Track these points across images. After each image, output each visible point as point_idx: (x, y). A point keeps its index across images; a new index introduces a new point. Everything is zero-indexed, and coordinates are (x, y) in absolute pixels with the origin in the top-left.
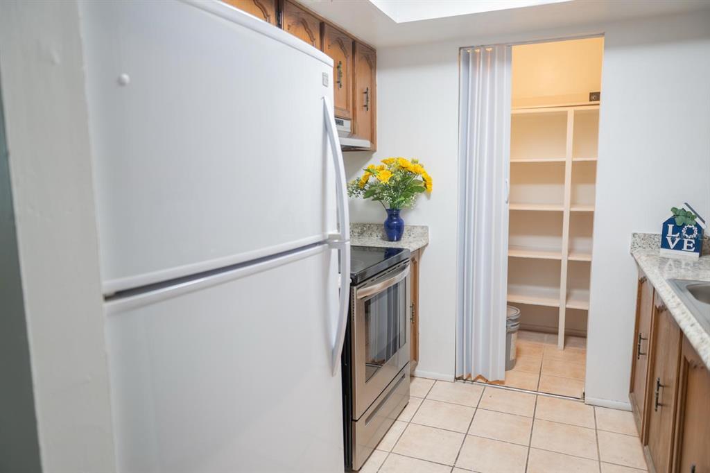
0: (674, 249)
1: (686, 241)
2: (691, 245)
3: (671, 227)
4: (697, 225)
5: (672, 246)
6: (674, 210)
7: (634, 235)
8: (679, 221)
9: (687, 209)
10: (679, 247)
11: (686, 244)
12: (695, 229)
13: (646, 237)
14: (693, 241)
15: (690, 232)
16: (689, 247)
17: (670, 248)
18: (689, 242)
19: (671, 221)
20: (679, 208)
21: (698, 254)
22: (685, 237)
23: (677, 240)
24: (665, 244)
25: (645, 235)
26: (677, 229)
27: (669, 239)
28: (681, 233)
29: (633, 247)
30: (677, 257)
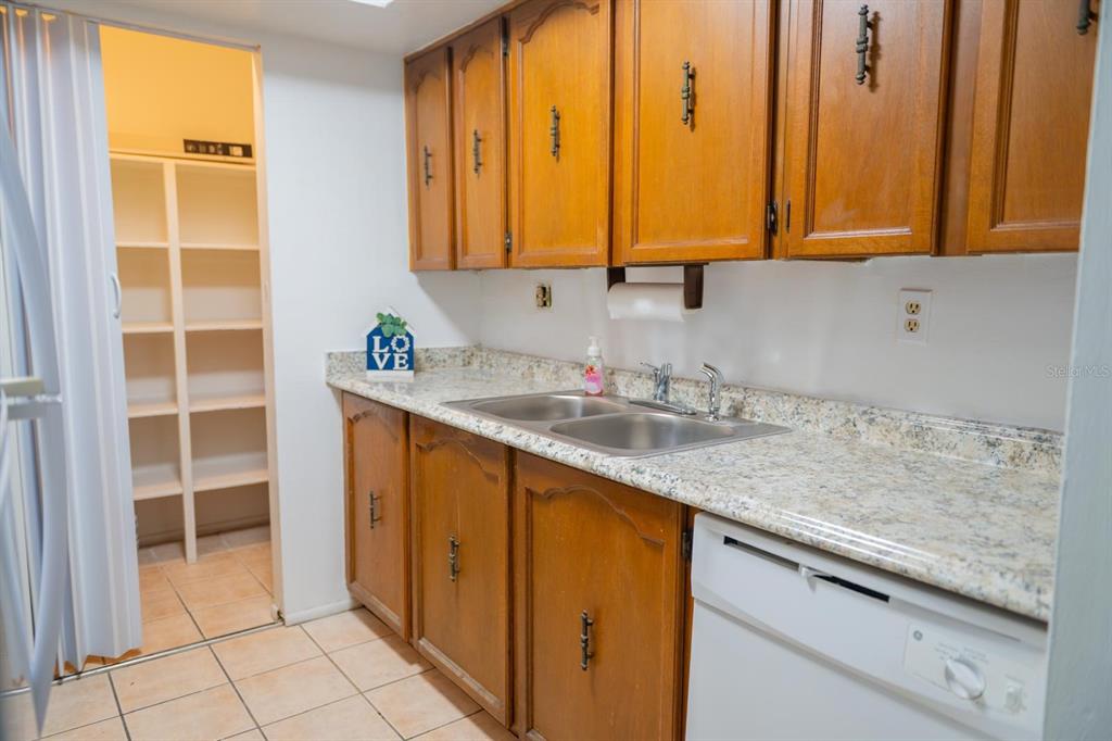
0: (385, 368)
1: (397, 356)
2: (404, 362)
3: (377, 339)
4: (408, 335)
5: (381, 365)
6: (380, 316)
7: (330, 355)
8: (386, 331)
9: (395, 316)
10: (389, 366)
11: (397, 362)
12: (406, 340)
13: (345, 357)
14: (406, 356)
15: (400, 343)
16: (401, 365)
17: (377, 368)
18: (401, 358)
19: (377, 331)
20: (386, 314)
21: (411, 372)
22: (395, 352)
23: (387, 356)
24: (372, 365)
25: (343, 354)
26: (385, 342)
27: (376, 356)
28: (391, 347)
29: (329, 373)
30: (390, 380)
